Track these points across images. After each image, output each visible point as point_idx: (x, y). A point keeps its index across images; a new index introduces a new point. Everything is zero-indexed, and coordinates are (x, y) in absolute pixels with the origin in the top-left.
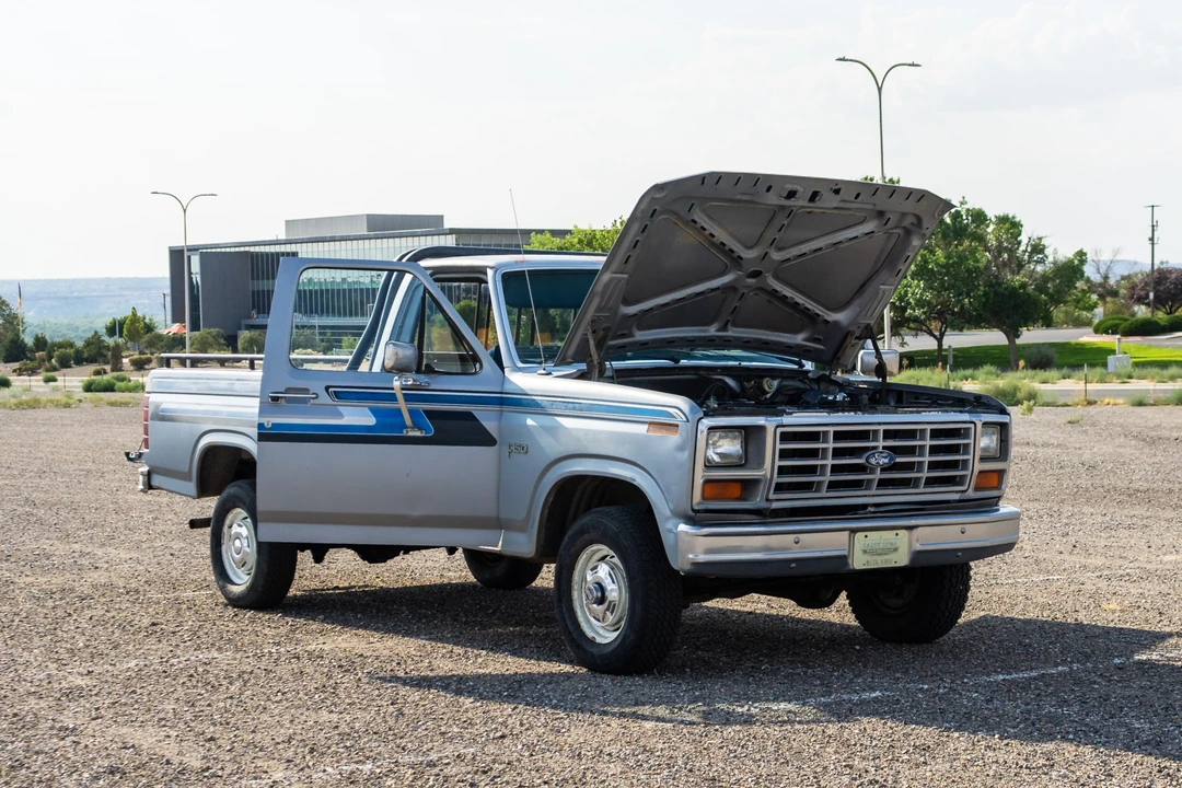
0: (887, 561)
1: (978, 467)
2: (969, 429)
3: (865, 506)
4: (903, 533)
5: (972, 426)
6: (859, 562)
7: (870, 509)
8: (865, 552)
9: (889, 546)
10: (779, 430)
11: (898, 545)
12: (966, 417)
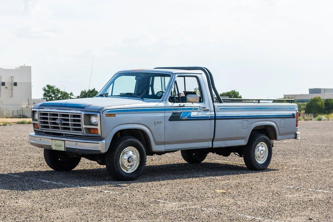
0: (60, 149)
1: (84, 126)
2: (80, 115)
3: (62, 134)
4: (63, 142)
5: (81, 114)
6: (54, 148)
7: (64, 135)
8: (55, 145)
9: (60, 145)
10: (39, 112)
11: (62, 145)
12: (79, 112)
